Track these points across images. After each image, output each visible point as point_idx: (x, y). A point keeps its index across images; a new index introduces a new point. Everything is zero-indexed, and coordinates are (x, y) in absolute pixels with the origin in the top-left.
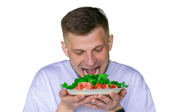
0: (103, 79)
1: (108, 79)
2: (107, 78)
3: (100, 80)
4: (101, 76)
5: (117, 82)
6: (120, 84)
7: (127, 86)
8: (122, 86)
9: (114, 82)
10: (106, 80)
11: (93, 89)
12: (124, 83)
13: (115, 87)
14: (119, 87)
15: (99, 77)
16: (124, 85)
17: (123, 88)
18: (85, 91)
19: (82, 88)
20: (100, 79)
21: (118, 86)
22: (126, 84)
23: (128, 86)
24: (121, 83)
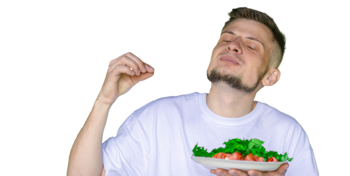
0: (257, 146)
1: (263, 147)
2: (262, 145)
3: (253, 148)
4: (254, 143)
5: (276, 152)
6: (281, 156)
7: (290, 160)
8: (283, 158)
9: (272, 152)
10: (260, 148)
11: (240, 160)
12: (286, 154)
13: (272, 160)
14: (279, 160)
15: (250, 144)
16: (286, 158)
17: (285, 162)
18: (227, 161)
19: (223, 157)
20: (252, 146)
21: (278, 158)
22: (290, 156)
23: (292, 159)
24: (283, 154)
